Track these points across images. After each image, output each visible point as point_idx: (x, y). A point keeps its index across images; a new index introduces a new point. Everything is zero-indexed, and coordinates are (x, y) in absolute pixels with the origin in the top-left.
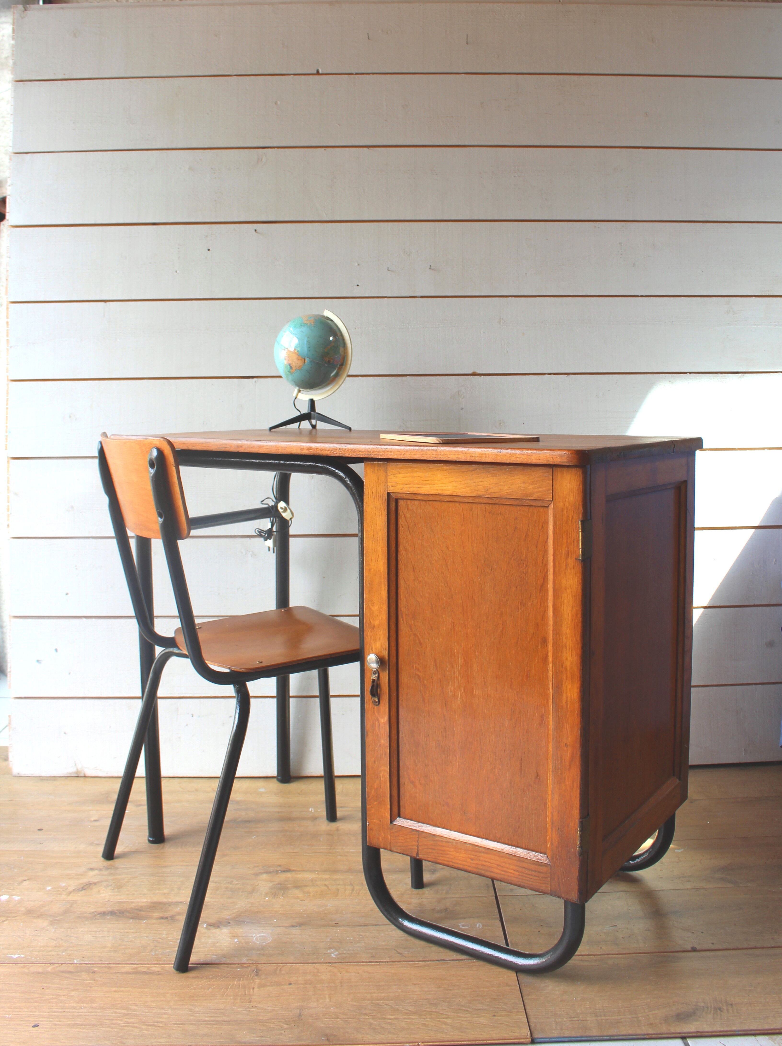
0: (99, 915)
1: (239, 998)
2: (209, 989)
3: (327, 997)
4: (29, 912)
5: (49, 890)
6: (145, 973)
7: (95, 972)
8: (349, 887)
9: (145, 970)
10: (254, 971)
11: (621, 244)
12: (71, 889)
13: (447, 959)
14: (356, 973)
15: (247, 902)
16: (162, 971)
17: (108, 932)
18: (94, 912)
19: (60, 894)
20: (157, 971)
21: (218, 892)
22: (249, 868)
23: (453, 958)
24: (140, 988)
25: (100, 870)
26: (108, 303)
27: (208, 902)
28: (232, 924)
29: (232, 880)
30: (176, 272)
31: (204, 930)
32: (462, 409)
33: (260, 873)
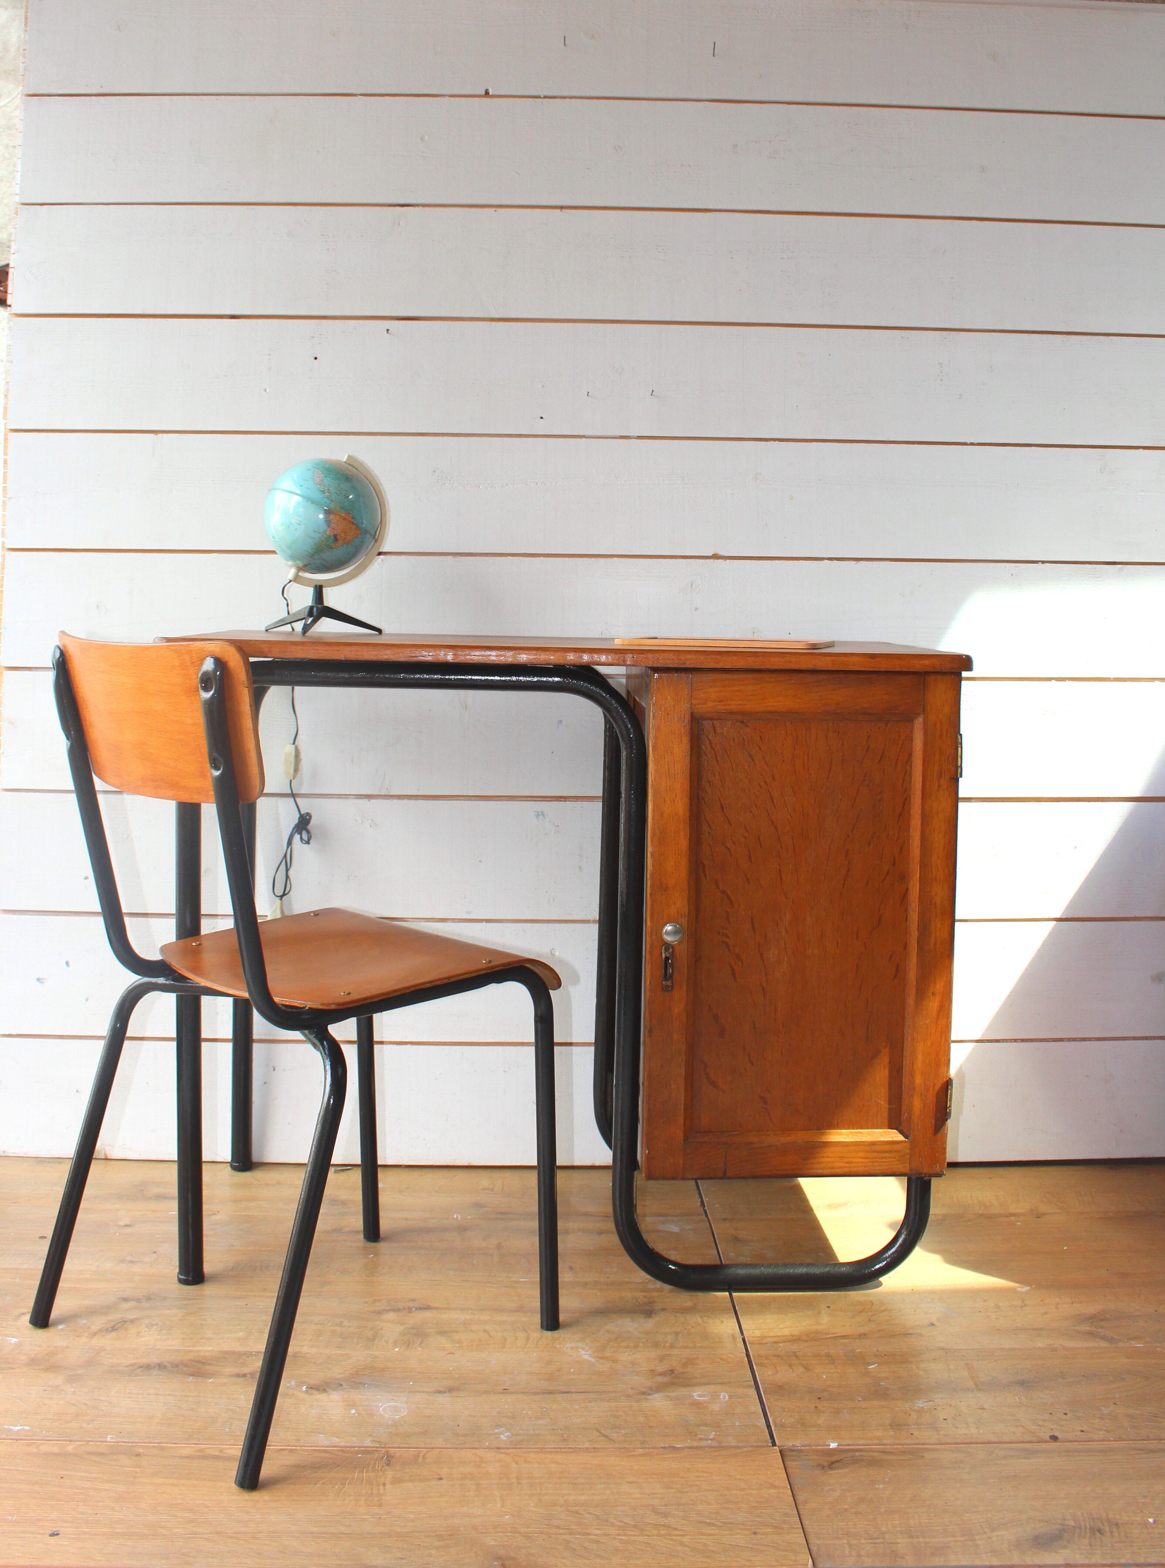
1: (363, 1498)
3: (498, 1499)
4: (34, 1362)
5: (62, 1330)
6: (217, 1458)
7: (139, 1455)
8: (521, 1335)
9: (216, 1453)
10: (383, 1458)
11: (941, 364)
12: (95, 1328)
13: (677, 1446)
14: (539, 1463)
15: (367, 1354)
17: (157, 1394)
18: (132, 1365)
19: (79, 1336)
21: (321, 1338)
22: (366, 1302)
23: (686, 1445)
24: (209, 1480)
25: (139, 1301)
26: (160, 435)
27: (307, 1353)
28: (345, 1386)
29: (342, 1320)
30: (265, 391)
31: (303, 1395)
32: (696, 609)
33: (384, 1310)
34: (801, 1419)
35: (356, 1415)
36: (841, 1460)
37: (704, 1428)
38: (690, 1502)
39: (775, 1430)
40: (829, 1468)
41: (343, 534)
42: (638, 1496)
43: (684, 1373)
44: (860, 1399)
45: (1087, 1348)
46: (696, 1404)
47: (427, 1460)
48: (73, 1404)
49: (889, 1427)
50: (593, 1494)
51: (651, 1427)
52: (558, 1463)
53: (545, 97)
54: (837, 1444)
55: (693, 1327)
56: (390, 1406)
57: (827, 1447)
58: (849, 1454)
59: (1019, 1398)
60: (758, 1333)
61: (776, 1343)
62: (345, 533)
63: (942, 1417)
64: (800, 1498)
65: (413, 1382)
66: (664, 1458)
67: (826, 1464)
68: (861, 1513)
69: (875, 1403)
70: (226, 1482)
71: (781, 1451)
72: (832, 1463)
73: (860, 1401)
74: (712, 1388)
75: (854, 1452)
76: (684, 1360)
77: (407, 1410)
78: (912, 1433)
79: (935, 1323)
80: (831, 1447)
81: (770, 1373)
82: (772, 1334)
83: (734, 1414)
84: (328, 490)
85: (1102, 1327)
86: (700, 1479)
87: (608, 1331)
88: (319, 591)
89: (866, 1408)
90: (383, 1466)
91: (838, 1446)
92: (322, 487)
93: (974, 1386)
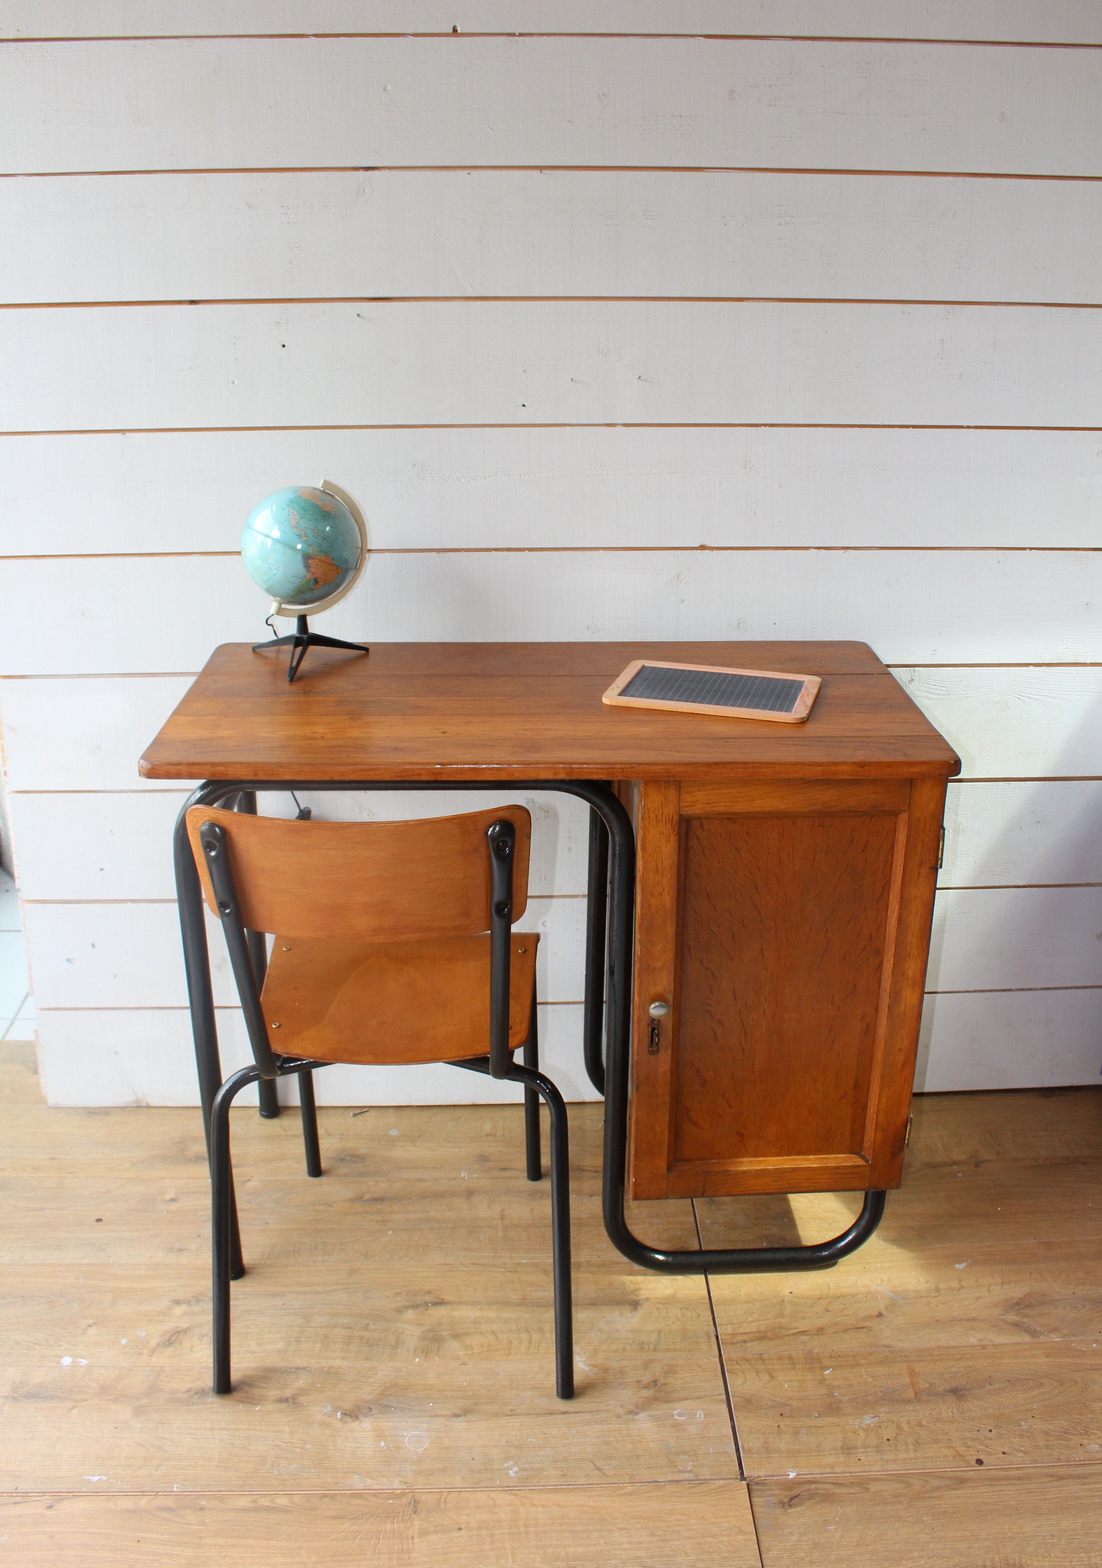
0: (196, 1396)
1: (396, 1556)
2: (355, 1540)
3: (509, 1552)
4: (104, 1390)
5: (125, 1346)
6: (269, 1509)
7: (203, 1509)
8: (525, 1336)
9: (268, 1504)
10: (411, 1503)
11: (942, 340)
12: (154, 1342)
13: (661, 1480)
14: (543, 1506)
15: (392, 1367)
16: (291, 1505)
17: (213, 1429)
18: (189, 1391)
19: (140, 1354)
20: (284, 1506)
21: (351, 1347)
22: (388, 1297)
23: (668, 1479)
24: (264, 1539)
25: (189, 1303)
26: (127, 434)
27: (340, 1368)
28: (375, 1411)
29: (367, 1321)
30: (233, 383)
31: (339, 1424)
32: (683, 601)
33: (404, 1307)
34: (765, 1443)
35: (385, 1448)
36: (799, 1494)
37: (683, 1457)
38: (672, 1553)
39: (743, 1457)
40: (789, 1505)
41: (323, 577)
42: (626, 1546)
43: (665, 1384)
44: (817, 1416)
45: (1014, 1344)
46: (676, 1426)
47: (449, 1505)
48: (141, 1445)
49: (840, 1451)
50: (590, 1545)
51: (638, 1456)
52: (560, 1506)
53: (521, 35)
54: (796, 1474)
55: (673, 1323)
56: (413, 1436)
57: (787, 1477)
58: (806, 1487)
59: (952, 1412)
60: (729, 1330)
61: (745, 1342)
62: (325, 575)
63: (886, 1437)
64: (764, 1545)
65: (433, 1403)
66: (649, 1497)
67: (786, 1500)
68: (815, 1563)
69: (829, 1420)
70: (278, 1540)
71: (748, 1485)
72: (792, 1499)
73: (816, 1417)
74: (689, 1404)
75: (810, 1484)
76: (666, 1368)
77: (428, 1440)
78: (860, 1458)
79: (884, 1312)
80: (790, 1477)
81: (739, 1383)
82: (742, 1330)
83: (708, 1437)
84: (305, 533)
85: (1027, 1316)
86: (680, 1523)
87: (600, 1330)
88: (303, 621)
89: (822, 1427)
90: (411, 1514)
91: (797, 1475)
92: (299, 531)
93: (914, 1396)
